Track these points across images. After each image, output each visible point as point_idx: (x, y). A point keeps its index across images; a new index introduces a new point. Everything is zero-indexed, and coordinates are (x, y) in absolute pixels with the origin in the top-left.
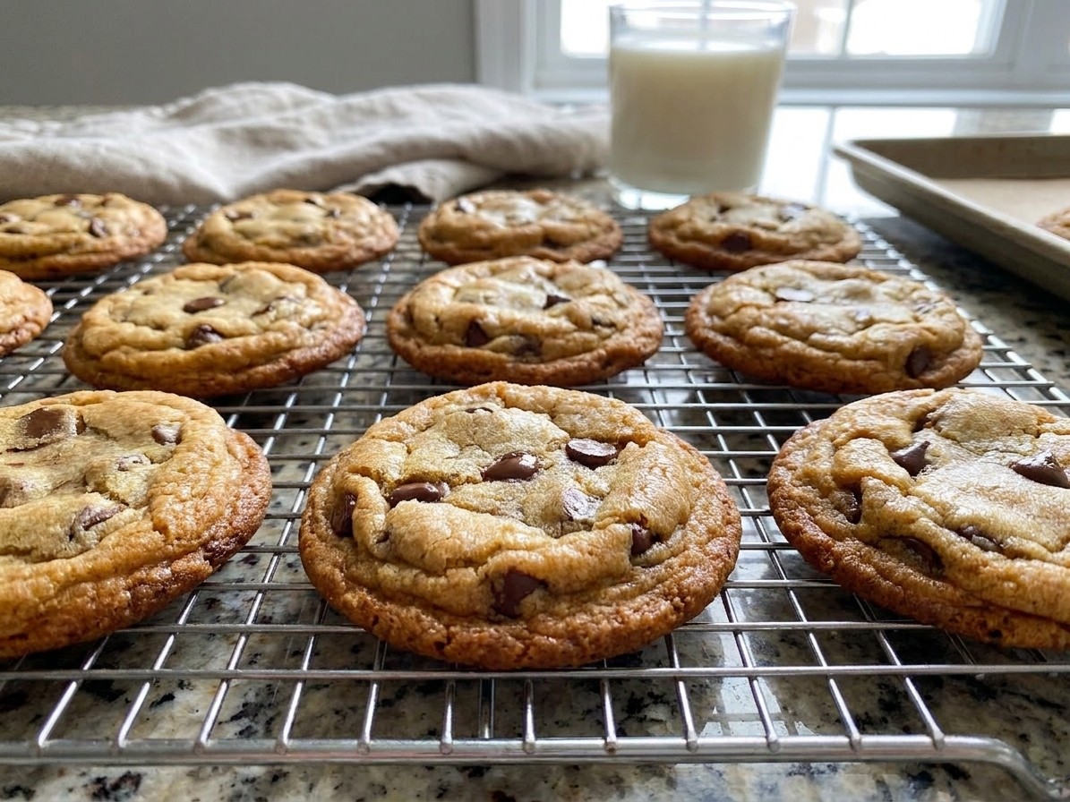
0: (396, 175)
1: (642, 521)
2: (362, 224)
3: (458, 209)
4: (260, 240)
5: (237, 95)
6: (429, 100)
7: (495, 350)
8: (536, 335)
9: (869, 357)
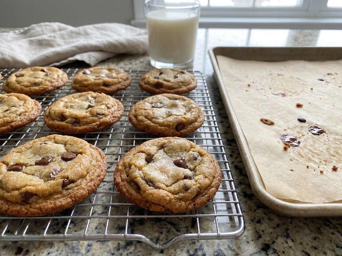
0: (78, 57)
1: (68, 178)
2: (54, 79)
3: (84, 73)
4: (22, 84)
5: (41, 26)
6: (98, 29)
7: (67, 123)
8: (79, 118)
9: (165, 126)
